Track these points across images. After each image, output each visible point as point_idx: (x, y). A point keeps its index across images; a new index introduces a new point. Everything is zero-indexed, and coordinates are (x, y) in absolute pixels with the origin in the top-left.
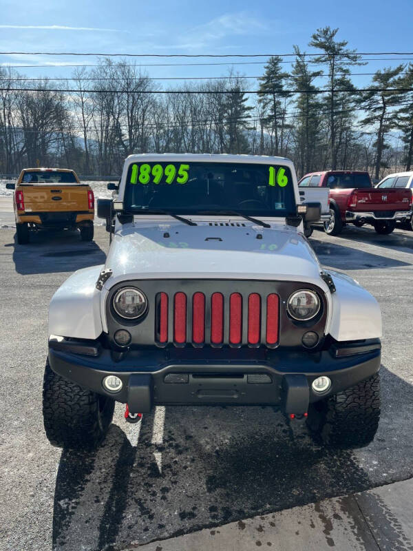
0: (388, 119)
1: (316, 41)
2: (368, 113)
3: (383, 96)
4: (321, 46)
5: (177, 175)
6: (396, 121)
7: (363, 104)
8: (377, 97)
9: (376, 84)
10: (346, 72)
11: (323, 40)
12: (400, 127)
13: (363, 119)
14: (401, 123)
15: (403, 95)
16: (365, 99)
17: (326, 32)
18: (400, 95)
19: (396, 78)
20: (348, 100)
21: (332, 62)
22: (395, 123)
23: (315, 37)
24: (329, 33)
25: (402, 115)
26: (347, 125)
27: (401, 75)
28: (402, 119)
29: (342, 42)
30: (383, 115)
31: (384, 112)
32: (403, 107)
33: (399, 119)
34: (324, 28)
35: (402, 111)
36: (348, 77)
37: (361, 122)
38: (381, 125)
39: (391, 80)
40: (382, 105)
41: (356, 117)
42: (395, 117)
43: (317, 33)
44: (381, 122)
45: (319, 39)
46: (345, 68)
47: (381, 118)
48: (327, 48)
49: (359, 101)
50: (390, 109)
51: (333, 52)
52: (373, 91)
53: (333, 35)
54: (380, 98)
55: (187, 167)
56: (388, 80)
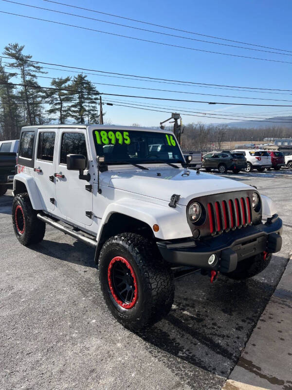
0: (65, 111)
1: (8, 52)
2: (51, 106)
3: (60, 95)
4: (13, 56)
5: (124, 139)
6: (70, 112)
7: (46, 100)
8: (56, 96)
9: (54, 87)
10: (34, 76)
11: (14, 52)
12: (73, 116)
13: (49, 109)
14: (74, 114)
15: (72, 96)
16: (48, 96)
17: (15, 46)
18: (70, 96)
19: (67, 84)
20: (36, 96)
21: (22, 68)
22: (69, 113)
23: (7, 49)
24: (18, 47)
25: (73, 109)
26: (38, 113)
27: (70, 83)
28: (74, 111)
29: (28, 55)
30: (61, 108)
31: (62, 106)
32: (73, 104)
33: (71, 111)
34: (14, 43)
35: (73, 106)
36: (35, 80)
37: (48, 111)
38: (61, 115)
39: (63, 86)
40: (60, 102)
41: (44, 108)
42: (69, 109)
43: (8, 46)
44: (61, 113)
45: (11, 50)
46: (33, 73)
47: (60, 110)
48: (17, 58)
49: (43, 97)
50: (66, 105)
51: (22, 61)
52: (53, 92)
53: (21, 50)
54: (58, 97)
55: (127, 133)
56: (61, 85)
